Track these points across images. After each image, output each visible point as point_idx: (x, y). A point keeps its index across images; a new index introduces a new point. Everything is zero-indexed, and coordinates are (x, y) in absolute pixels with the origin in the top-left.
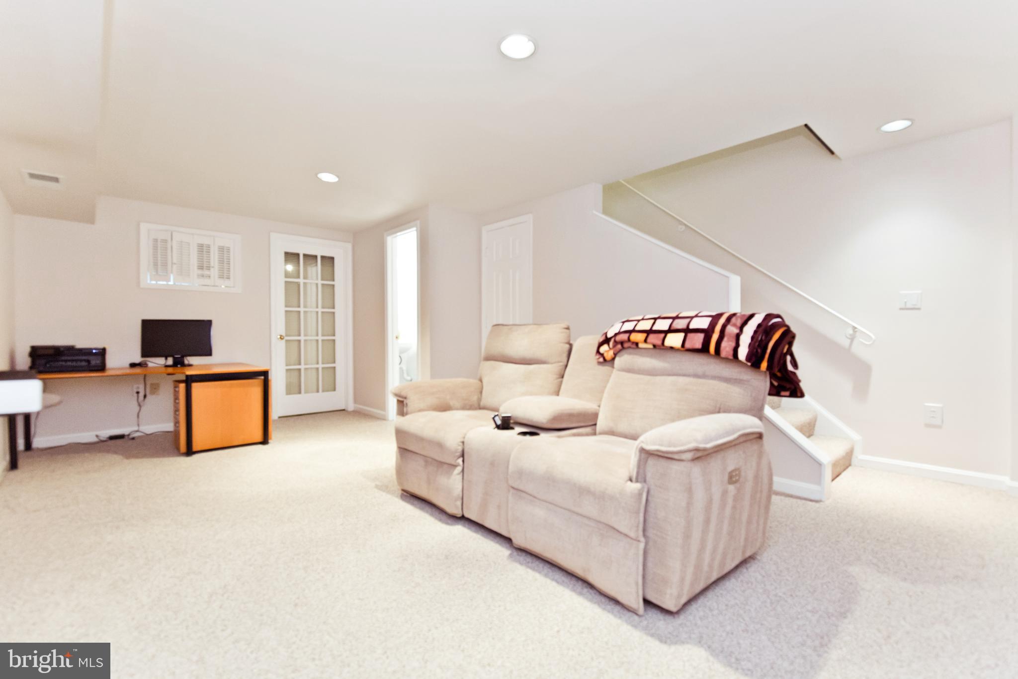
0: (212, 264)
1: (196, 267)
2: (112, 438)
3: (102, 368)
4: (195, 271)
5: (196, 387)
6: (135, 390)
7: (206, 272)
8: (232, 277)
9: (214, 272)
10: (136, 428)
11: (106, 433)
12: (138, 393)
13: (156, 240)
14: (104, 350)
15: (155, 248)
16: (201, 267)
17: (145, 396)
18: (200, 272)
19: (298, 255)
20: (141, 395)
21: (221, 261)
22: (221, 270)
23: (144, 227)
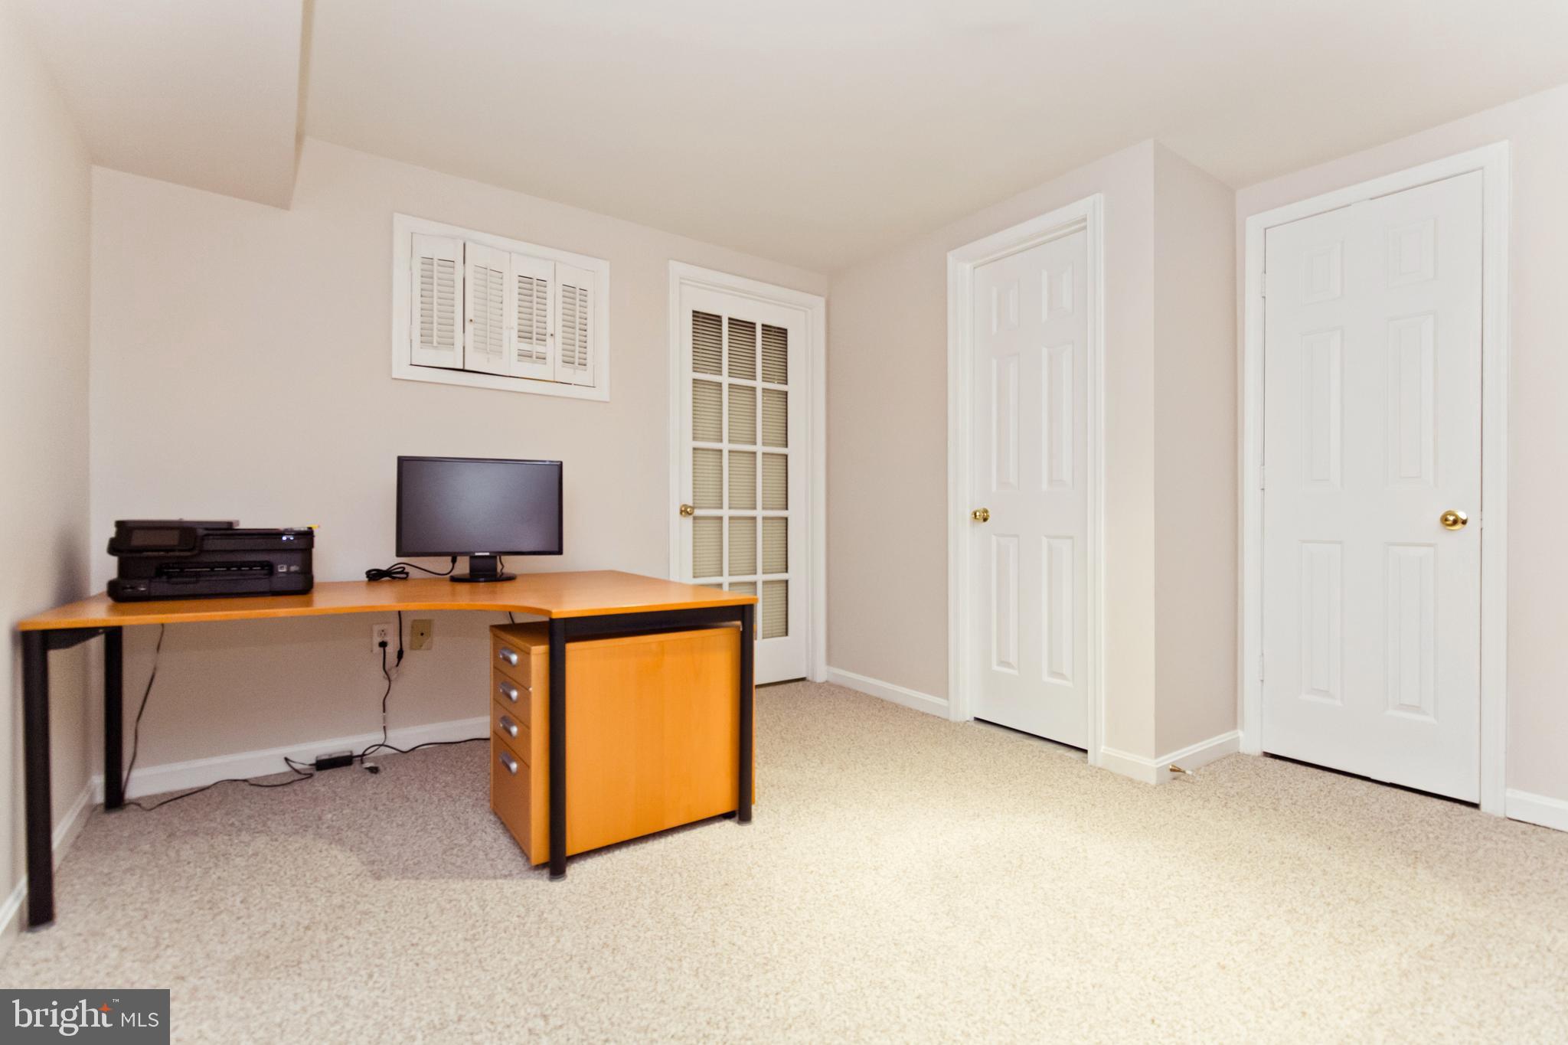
0: (550, 330)
1: (515, 334)
2: (324, 764)
3: (303, 585)
4: (512, 344)
5: (577, 654)
6: (377, 640)
7: (537, 348)
8: (589, 362)
9: (553, 349)
10: (377, 737)
11: (307, 752)
12: (383, 645)
13: (428, 261)
14: (308, 536)
15: (427, 278)
16: (525, 335)
17: (400, 655)
18: (525, 346)
19: (718, 319)
20: (392, 650)
21: (569, 325)
22: (568, 345)
23: (403, 225)
